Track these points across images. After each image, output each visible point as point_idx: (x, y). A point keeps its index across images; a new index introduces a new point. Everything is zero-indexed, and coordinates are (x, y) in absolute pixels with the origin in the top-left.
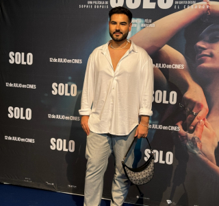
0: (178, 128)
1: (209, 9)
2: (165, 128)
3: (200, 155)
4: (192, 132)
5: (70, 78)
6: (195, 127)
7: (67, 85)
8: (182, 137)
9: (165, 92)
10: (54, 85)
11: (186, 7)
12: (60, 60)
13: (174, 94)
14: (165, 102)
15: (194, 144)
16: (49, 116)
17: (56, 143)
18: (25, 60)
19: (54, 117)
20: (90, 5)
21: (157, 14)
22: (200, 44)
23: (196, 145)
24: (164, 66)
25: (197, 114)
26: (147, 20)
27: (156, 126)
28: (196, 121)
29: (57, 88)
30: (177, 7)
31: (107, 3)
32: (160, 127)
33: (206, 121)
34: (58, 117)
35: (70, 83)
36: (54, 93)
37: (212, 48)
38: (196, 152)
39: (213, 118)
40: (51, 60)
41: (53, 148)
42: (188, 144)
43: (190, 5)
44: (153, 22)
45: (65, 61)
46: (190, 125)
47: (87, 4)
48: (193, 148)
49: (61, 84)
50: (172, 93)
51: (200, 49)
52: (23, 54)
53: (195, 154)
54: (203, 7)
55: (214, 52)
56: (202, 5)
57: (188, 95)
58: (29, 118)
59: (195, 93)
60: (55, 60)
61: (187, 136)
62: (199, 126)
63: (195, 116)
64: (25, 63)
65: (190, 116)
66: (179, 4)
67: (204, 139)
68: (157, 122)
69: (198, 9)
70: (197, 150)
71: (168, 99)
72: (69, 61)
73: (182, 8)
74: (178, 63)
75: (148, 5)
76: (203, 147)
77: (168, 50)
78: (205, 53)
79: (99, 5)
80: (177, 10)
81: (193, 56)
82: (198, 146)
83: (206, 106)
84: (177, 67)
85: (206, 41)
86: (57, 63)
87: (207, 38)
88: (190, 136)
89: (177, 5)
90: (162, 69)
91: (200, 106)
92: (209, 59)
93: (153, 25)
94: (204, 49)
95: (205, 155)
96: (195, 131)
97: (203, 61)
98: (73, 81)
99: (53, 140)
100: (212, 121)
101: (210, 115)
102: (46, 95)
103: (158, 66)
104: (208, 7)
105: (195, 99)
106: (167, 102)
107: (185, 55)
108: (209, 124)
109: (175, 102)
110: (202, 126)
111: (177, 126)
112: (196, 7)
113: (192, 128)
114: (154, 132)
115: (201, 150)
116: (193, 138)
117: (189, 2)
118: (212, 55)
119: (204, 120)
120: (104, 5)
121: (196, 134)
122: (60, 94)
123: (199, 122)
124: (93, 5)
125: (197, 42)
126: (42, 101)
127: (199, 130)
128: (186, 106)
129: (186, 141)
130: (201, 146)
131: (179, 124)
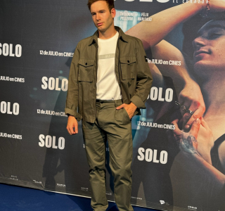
0: (174, 127)
1: (208, 4)
2: (160, 126)
3: (196, 155)
4: (187, 130)
5: (61, 72)
6: (191, 126)
7: (57, 79)
9: (161, 89)
10: (44, 79)
12: (51, 53)
13: (170, 91)
14: (161, 99)
15: (189, 143)
16: (39, 111)
17: (44, 140)
18: (14, 52)
19: (43, 112)
21: (154, 7)
22: (198, 40)
23: (192, 145)
24: (160, 62)
25: (193, 112)
26: (143, 14)
27: (151, 124)
28: (192, 119)
29: (47, 82)
30: (175, 1)
32: (155, 125)
33: (203, 120)
34: (48, 112)
35: (61, 77)
36: (44, 87)
37: (211, 45)
39: (210, 117)
40: (41, 52)
41: (41, 145)
42: (183, 143)
44: (149, 16)
45: (56, 54)
46: (186, 124)
48: (188, 147)
49: (51, 78)
50: (168, 90)
51: (198, 46)
52: (11, 45)
53: (191, 154)
55: (213, 49)
57: (184, 93)
58: (16, 113)
59: (192, 90)
60: (46, 53)
61: (182, 135)
62: (195, 125)
63: (192, 114)
64: (13, 55)
65: (186, 114)
67: (200, 138)
68: (152, 120)
69: (197, 4)
70: (193, 150)
71: (163, 96)
72: (60, 54)
73: (180, 2)
74: (175, 59)
76: (198, 147)
77: (165, 45)
81: (191, 53)
82: (194, 146)
83: (203, 104)
84: (174, 63)
85: (204, 37)
86: (48, 56)
87: (206, 34)
88: (186, 135)
91: (197, 104)
92: (207, 55)
93: (150, 19)
94: (202, 45)
95: (201, 155)
96: (191, 130)
97: (201, 58)
98: (65, 75)
99: (41, 137)
100: (209, 120)
101: (207, 114)
102: (35, 89)
103: (154, 61)
104: (207, 2)
105: (191, 97)
106: (163, 100)
107: (183, 51)
108: (206, 123)
109: (170, 100)
110: (199, 125)
111: (173, 124)
112: (195, 2)
113: (188, 126)
114: (148, 130)
115: (197, 150)
116: (189, 137)
118: (210, 52)
119: (200, 118)
122: (50, 88)
123: (196, 121)
125: (195, 38)
126: (31, 96)
127: (195, 129)
128: (183, 104)
129: (181, 140)
130: (197, 145)
131: (175, 122)
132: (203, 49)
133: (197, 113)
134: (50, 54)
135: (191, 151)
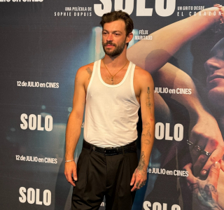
0: (187, 173)
1: (221, 17)
2: (169, 172)
3: (216, 209)
4: (204, 177)
5: (44, 107)
6: (208, 172)
7: (39, 116)
8: (192, 184)
9: (168, 125)
10: (23, 116)
11: (192, 14)
12: (31, 84)
13: (179, 128)
14: (168, 138)
15: (207, 195)
16: (18, 158)
17: (26, 194)
19: (23, 158)
20: (69, 12)
21: (155, 23)
22: (211, 62)
23: (211, 196)
24: (165, 90)
26: (141, 32)
27: (158, 170)
28: (209, 163)
29: (27, 120)
30: (180, 14)
31: (90, 9)
32: (163, 171)
33: (223, 164)
34: (29, 159)
35: (43, 114)
36: (23, 127)
38: (211, 205)
40: (19, 84)
41: (22, 200)
42: (199, 194)
43: (197, 11)
44: (149, 33)
45: (37, 84)
46: (201, 169)
47: (64, 11)
48: (206, 199)
49: (32, 116)
50: (177, 126)
51: (211, 69)
53: (210, 208)
54: (215, 14)
56: (212, 12)
57: (198, 129)
59: (206, 125)
60: (24, 84)
61: (198, 184)
62: (213, 170)
63: (209, 156)
65: (201, 157)
66: (182, 11)
68: (158, 165)
69: (207, 16)
70: (212, 203)
71: (172, 134)
72: (42, 85)
73: (186, 15)
74: (184, 86)
75: (143, 12)
76: (219, 199)
78: (218, 74)
79: (80, 12)
80: (180, 18)
81: (203, 78)
82: (214, 197)
84: (183, 91)
85: (218, 58)
86: (27, 88)
88: (203, 183)
89: (180, 11)
90: (163, 95)
93: (150, 37)
94: (217, 68)
95: (223, 209)
96: (209, 177)
97: (215, 85)
98: (48, 111)
99: (22, 190)
102: (13, 130)
103: (158, 90)
104: (220, 13)
105: (207, 134)
106: (171, 139)
107: (193, 76)
109: (181, 138)
110: (218, 170)
111: (185, 170)
112: (205, 14)
113: (205, 172)
114: (154, 178)
115: (217, 203)
116: (207, 186)
117: (196, 8)
119: (220, 162)
120: (86, 12)
121: (210, 181)
123: (214, 165)
124: (73, 12)
125: (208, 59)
126: (8, 138)
127: (213, 175)
128: (196, 144)
129: (197, 190)
130: (217, 197)
131: (188, 167)
132: (218, 73)
133: (215, 154)
134: (29, 85)
135: (210, 204)
